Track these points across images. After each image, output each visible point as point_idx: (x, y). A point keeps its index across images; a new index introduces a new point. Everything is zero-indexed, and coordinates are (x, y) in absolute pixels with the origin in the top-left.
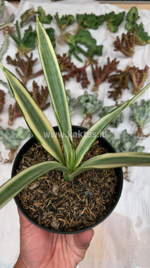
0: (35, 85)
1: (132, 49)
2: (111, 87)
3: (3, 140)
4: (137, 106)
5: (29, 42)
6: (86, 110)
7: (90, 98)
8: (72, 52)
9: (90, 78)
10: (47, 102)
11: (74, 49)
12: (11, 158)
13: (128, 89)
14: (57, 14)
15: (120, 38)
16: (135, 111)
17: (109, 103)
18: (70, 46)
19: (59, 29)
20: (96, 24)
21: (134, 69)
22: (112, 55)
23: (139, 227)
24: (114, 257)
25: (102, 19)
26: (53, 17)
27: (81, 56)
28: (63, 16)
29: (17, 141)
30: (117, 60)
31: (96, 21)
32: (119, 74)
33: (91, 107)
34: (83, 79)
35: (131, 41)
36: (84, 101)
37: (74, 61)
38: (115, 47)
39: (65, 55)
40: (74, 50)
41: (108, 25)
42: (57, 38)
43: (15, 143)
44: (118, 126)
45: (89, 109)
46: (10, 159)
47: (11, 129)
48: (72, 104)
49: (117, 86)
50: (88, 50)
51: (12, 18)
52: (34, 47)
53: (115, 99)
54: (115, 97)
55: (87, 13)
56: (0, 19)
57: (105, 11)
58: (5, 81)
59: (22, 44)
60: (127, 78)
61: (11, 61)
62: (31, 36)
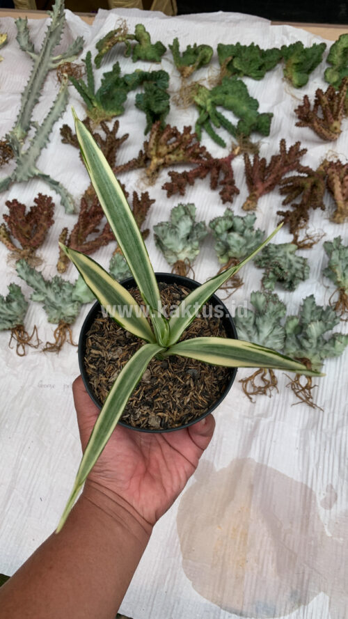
1: (336, 124)
2: (284, 203)
3: (43, 302)
4: (340, 247)
5: (113, 98)
6: (227, 248)
7: (239, 223)
8: (201, 124)
9: (240, 181)
10: (144, 228)
11: (209, 118)
12: (59, 342)
13: (323, 209)
14: (176, 41)
15: (312, 99)
16: (335, 256)
17: (282, 237)
18: (200, 113)
19: (177, 74)
20: (260, 68)
21: (338, 166)
22: (291, 136)
23: (330, 507)
24: (271, 568)
25: (276, 57)
26: (168, 48)
27: (223, 134)
28: (189, 47)
29: (73, 306)
30: (302, 147)
31: (262, 61)
32: (306, 175)
33: (238, 242)
34: (223, 183)
35: (335, 108)
36: (224, 229)
37: (207, 142)
38: (299, 117)
39: (187, 129)
40: (208, 121)
41: (285, 70)
42: (173, 92)
43: (70, 310)
44: (295, 287)
45: (233, 246)
46: (56, 343)
47: (63, 281)
48: (197, 233)
49: (298, 202)
50: (239, 123)
51: (79, 46)
52: (122, 111)
53: (291, 232)
54: (293, 226)
55: (242, 44)
56: (53, 46)
57: (282, 41)
58: (57, 179)
59: (97, 102)
60: (322, 185)
61: (71, 136)
62: (116, 86)
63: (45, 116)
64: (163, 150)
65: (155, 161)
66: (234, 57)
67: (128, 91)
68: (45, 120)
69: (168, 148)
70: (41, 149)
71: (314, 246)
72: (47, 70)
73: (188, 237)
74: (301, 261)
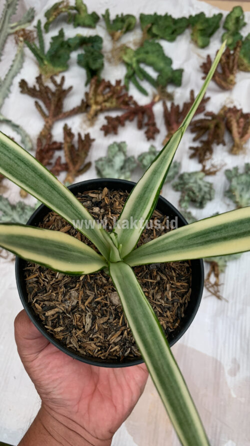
0: (68, 132)
1: (231, 77)
2: (195, 140)
4: (238, 175)
5: (59, 57)
8: (130, 77)
9: (160, 123)
10: (87, 161)
11: (134, 73)
13: (224, 144)
14: (107, 12)
15: (213, 58)
16: (234, 182)
17: (190, 166)
18: (128, 69)
19: (109, 38)
20: (173, 33)
21: (234, 111)
22: (197, 85)
23: (235, 375)
25: (184, 24)
26: (101, 17)
27: (146, 85)
28: (117, 16)
30: (207, 95)
31: (174, 27)
32: (210, 118)
34: (147, 125)
35: (231, 64)
36: (148, 161)
37: (133, 92)
38: (204, 72)
39: (118, 82)
40: (134, 75)
41: (192, 34)
42: (106, 52)
44: (204, 206)
47: (25, 205)
48: (129, 166)
49: (205, 138)
50: (158, 76)
51: (31, 15)
52: (66, 67)
53: (201, 161)
54: (201, 157)
55: (159, 13)
56: (10, 16)
57: (189, 11)
58: (17, 122)
59: (47, 60)
60: (222, 126)
61: (27, 88)
62: (62, 47)
63: (6, 72)
65: (94, 108)
66: (153, 24)
67: (71, 51)
68: (7, 75)
69: (104, 97)
70: (4, 98)
71: (218, 173)
72: (6, 34)
73: (122, 168)
74: (208, 185)
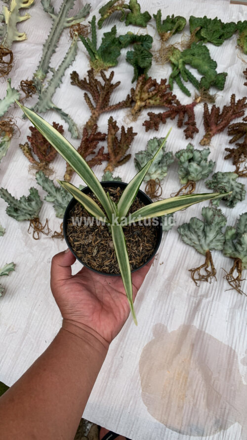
0: (112, 124)
2: (231, 142)
3: (53, 202)
5: (110, 53)
6: (188, 173)
7: (197, 155)
8: (174, 77)
9: (199, 123)
10: (128, 153)
11: (180, 73)
14: (159, 12)
17: (225, 167)
18: (173, 69)
19: (159, 38)
20: (220, 38)
22: (239, 91)
24: (202, 403)
25: (233, 29)
26: (152, 17)
27: (189, 86)
28: (168, 17)
31: (222, 32)
33: (196, 170)
34: (187, 124)
36: (186, 159)
37: (177, 92)
39: (163, 81)
40: (179, 75)
41: (239, 40)
42: (154, 51)
44: (235, 205)
45: (192, 172)
46: (62, 232)
48: (166, 161)
49: (241, 142)
50: (202, 79)
51: (87, 11)
52: (116, 63)
53: (235, 163)
54: (236, 160)
55: (208, 17)
56: (68, 10)
57: (238, 17)
58: (66, 112)
59: (99, 55)
61: (78, 80)
62: (113, 45)
63: (60, 64)
64: (145, 96)
65: (139, 103)
66: (201, 28)
67: (122, 48)
68: (60, 66)
69: (149, 94)
70: (56, 88)
72: (62, 28)
73: (160, 163)
74: (240, 186)
